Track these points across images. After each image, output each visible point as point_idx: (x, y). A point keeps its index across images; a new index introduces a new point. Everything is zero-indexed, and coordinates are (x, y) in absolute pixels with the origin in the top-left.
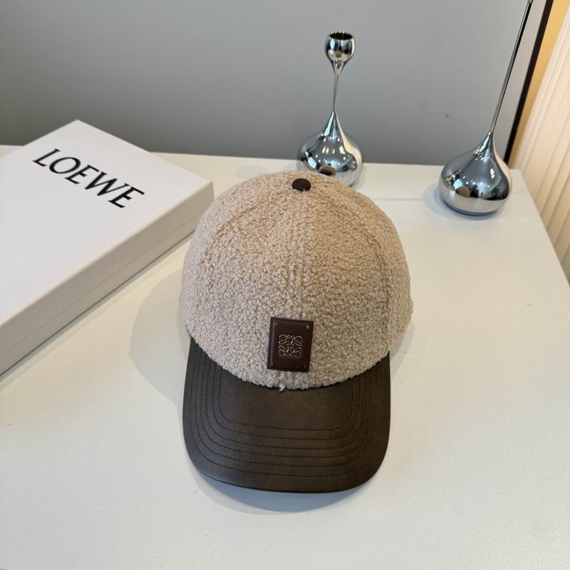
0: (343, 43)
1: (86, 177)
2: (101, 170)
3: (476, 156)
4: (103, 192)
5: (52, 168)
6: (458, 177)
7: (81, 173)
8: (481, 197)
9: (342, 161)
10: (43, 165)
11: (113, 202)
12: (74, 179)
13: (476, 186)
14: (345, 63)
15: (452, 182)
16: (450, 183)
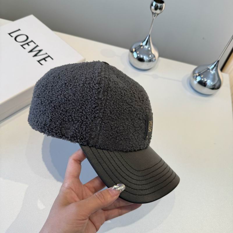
0: (159, 5)
1: (29, 46)
2: (37, 44)
3: (209, 69)
4: (36, 55)
5: (15, 39)
6: (199, 75)
7: (27, 44)
8: (207, 87)
9: (149, 57)
10: (12, 36)
11: (39, 61)
12: (24, 46)
13: (206, 81)
14: (158, 14)
15: (197, 76)
16: (195, 77)
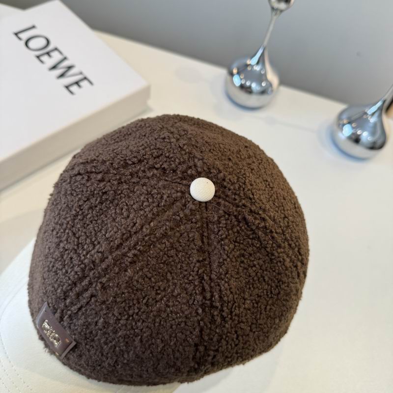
2: (66, 54)
3: (366, 113)
4: (62, 75)
5: (26, 44)
6: (349, 123)
7: (48, 54)
8: (361, 145)
9: (261, 86)
10: (20, 39)
11: (67, 87)
13: (360, 135)
14: (281, 11)
15: (344, 125)
16: (341, 126)
